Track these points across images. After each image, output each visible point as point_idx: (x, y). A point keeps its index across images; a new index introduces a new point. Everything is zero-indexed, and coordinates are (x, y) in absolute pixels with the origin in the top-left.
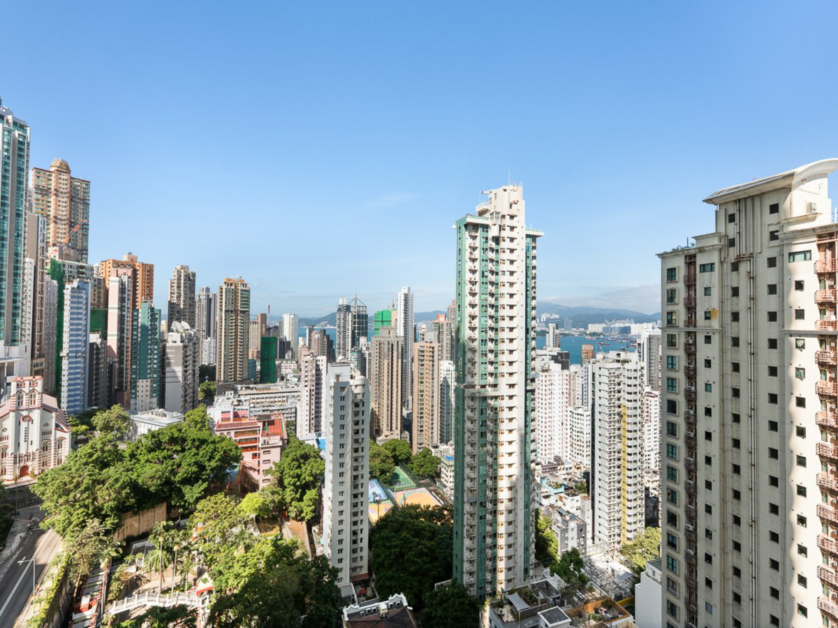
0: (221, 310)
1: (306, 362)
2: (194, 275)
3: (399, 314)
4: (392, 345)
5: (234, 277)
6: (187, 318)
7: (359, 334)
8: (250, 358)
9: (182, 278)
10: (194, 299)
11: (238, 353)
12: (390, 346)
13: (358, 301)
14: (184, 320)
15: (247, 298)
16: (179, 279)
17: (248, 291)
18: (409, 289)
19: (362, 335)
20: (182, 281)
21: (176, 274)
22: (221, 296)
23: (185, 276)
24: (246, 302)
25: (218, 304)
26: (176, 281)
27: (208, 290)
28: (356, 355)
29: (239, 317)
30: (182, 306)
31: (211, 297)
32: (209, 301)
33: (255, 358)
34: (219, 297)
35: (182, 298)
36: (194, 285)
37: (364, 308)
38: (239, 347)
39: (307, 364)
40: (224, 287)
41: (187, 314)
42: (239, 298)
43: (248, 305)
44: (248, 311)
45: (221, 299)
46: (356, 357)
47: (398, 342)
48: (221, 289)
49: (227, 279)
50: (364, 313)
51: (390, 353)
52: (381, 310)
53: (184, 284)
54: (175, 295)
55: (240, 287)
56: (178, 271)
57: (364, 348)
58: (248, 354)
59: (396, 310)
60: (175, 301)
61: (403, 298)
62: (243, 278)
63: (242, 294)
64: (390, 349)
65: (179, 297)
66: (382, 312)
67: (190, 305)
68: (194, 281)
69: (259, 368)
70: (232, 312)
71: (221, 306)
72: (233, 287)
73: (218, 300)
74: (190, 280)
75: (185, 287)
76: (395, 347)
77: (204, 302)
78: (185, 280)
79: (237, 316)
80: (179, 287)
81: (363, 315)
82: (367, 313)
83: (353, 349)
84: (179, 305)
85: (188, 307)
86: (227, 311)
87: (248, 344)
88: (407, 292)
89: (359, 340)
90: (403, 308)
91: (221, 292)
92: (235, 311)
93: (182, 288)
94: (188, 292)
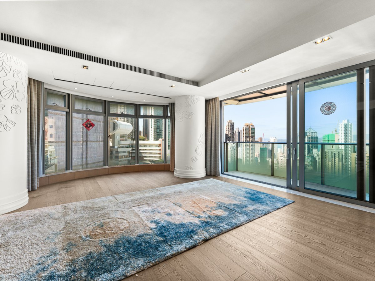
0: (244, 136)
1: (281, 160)
2: (234, 123)
3: (340, 136)
4: (335, 154)
5: (249, 123)
6: (232, 140)
7: (312, 147)
8: (256, 157)
9: (230, 125)
10: (234, 132)
11: (251, 154)
12: (333, 154)
13: (311, 130)
14: (231, 140)
15: (253, 131)
16: (229, 125)
17: (254, 128)
18: (348, 121)
19: (315, 148)
20: (230, 126)
21: (228, 123)
22: (244, 131)
23: (231, 124)
24: (253, 133)
25: (242, 134)
26: (228, 126)
27: (238, 128)
28: (310, 158)
29: (251, 139)
30: (230, 135)
31: (240, 131)
32: (239, 133)
33: (258, 157)
34: (242, 131)
35: (230, 132)
36: (234, 127)
37: (316, 133)
38: (251, 152)
39: (282, 161)
40: (245, 127)
41: (232, 138)
42: (251, 131)
43: (254, 134)
44: (254, 137)
45: (244, 132)
46: (310, 159)
47: (339, 152)
48: (244, 128)
49: (246, 124)
50: (315, 136)
51: (333, 158)
52: (327, 134)
53: (231, 127)
54: (227, 132)
55: (251, 127)
56: (228, 122)
57: (316, 155)
58: (254, 155)
59: (338, 133)
60: (227, 133)
61: (343, 126)
62: (252, 123)
63: (252, 130)
64: (333, 156)
65: (229, 132)
66: (328, 136)
67: (233, 135)
68: (234, 126)
69: (259, 161)
70: (248, 137)
71: (244, 135)
72: (248, 127)
73: (242, 133)
74: (232, 125)
75: (231, 128)
76: (337, 155)
77: (237, 134)
78: (231, 125)
79: (250, 139)
80: (229, 128)
81: (315, 137)
82: (318, 136)
83: (308, 155)
84: (229, 135)
85: (232, 136)
86: (246, 137)
87: (254, 151)
88: (346, 122)
89: (312, 150)
90: (343, 132)
91: (244, 129)
92: (249, 137)
93: (230, 129)
94: (232, 130)
